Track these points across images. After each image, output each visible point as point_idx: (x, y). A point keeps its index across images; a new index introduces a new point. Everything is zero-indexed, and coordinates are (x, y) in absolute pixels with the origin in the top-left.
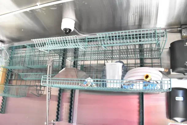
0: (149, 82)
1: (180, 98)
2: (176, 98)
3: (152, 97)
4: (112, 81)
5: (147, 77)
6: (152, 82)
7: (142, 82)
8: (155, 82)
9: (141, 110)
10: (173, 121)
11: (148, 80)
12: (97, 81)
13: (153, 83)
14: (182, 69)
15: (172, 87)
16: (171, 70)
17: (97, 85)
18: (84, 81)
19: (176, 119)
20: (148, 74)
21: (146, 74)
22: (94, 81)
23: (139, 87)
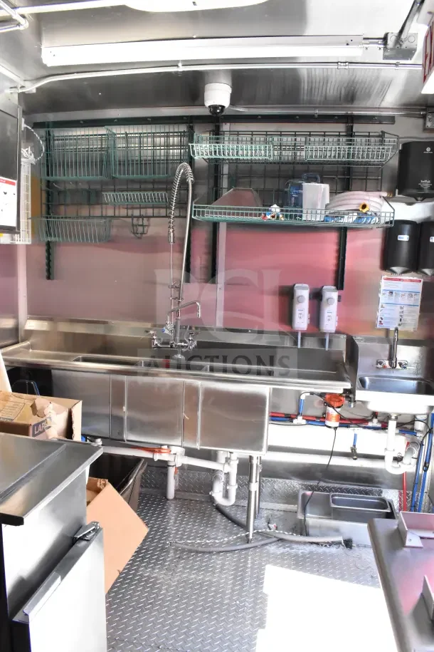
0: (366, 213)
1: (404, 238)
2: (399, 236)
3: (360, 234)
4: (314, 211)
5: (364, 206)
6: (369, 213)
7: (356, 214)
8: (373, 214)
9: (341, 257)
10: (389, 273)
11: (364, 211)
12: (287, 211)
13: (371, 215)
14: (414, 191)
15: (395, 219)
16: (397, 190)
17: (286, 216)
18: (268, 210)
19: (394, 268)
20: (367, 203)
21: (363, 202)
22: (282, 211)
23: (348, 220)
